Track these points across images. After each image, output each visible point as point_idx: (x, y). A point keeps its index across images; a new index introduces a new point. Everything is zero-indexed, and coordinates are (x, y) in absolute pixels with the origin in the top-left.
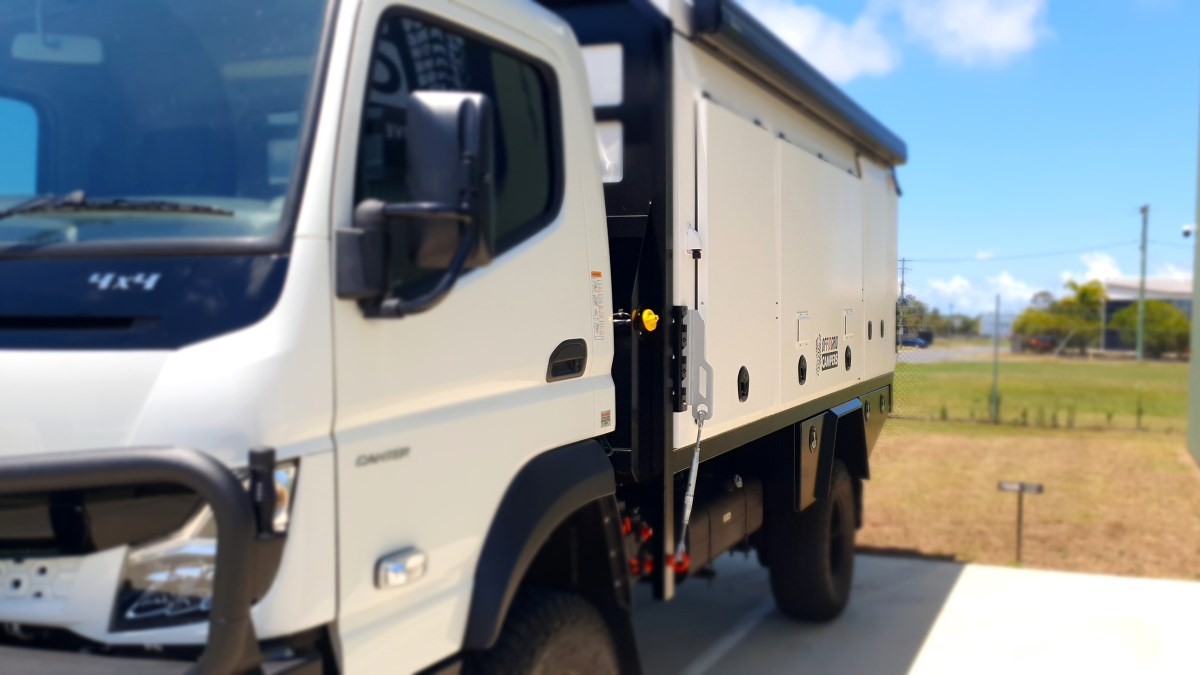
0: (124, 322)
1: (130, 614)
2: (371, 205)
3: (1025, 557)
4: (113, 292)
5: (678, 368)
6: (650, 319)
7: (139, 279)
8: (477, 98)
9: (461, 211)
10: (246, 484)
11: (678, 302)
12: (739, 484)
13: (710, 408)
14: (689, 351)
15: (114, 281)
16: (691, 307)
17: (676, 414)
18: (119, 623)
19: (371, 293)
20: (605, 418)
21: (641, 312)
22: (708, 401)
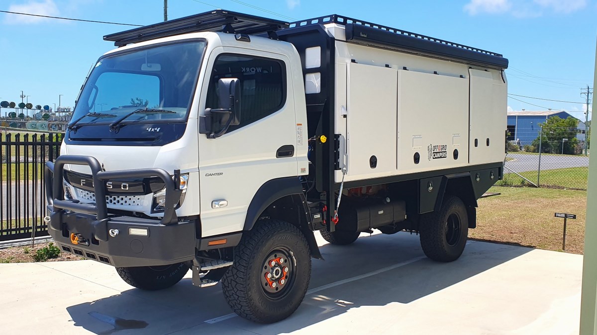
0: (153, 139)
1: (155, 210)
2: (208, 109)
3: (566, 248)
4: (151, 132)
5: (337, 156)
6: (323, 139)
7: (156, 129)
8: (235, 80)
9: (230, 111)
10: (173, 177)
11: (337, 132)
12: (388, 200)
13: (347, 169)
14: (341, 150)
15: (151, 130)
16: (344, 134)
17: (335, 171)
18: (153, 212)
19: (208, 132)
20: (303, 170)
21: (320, 137)
22: (346, 166)
